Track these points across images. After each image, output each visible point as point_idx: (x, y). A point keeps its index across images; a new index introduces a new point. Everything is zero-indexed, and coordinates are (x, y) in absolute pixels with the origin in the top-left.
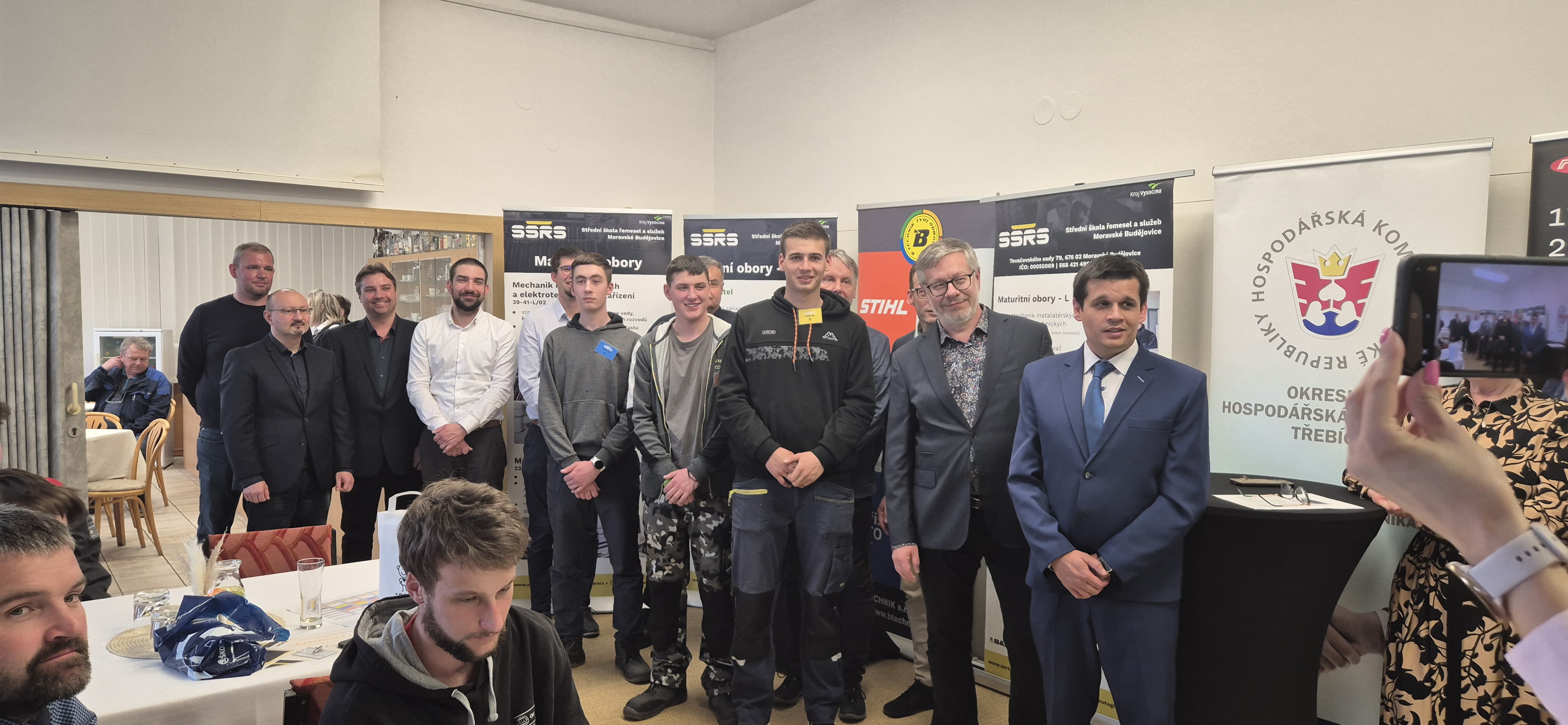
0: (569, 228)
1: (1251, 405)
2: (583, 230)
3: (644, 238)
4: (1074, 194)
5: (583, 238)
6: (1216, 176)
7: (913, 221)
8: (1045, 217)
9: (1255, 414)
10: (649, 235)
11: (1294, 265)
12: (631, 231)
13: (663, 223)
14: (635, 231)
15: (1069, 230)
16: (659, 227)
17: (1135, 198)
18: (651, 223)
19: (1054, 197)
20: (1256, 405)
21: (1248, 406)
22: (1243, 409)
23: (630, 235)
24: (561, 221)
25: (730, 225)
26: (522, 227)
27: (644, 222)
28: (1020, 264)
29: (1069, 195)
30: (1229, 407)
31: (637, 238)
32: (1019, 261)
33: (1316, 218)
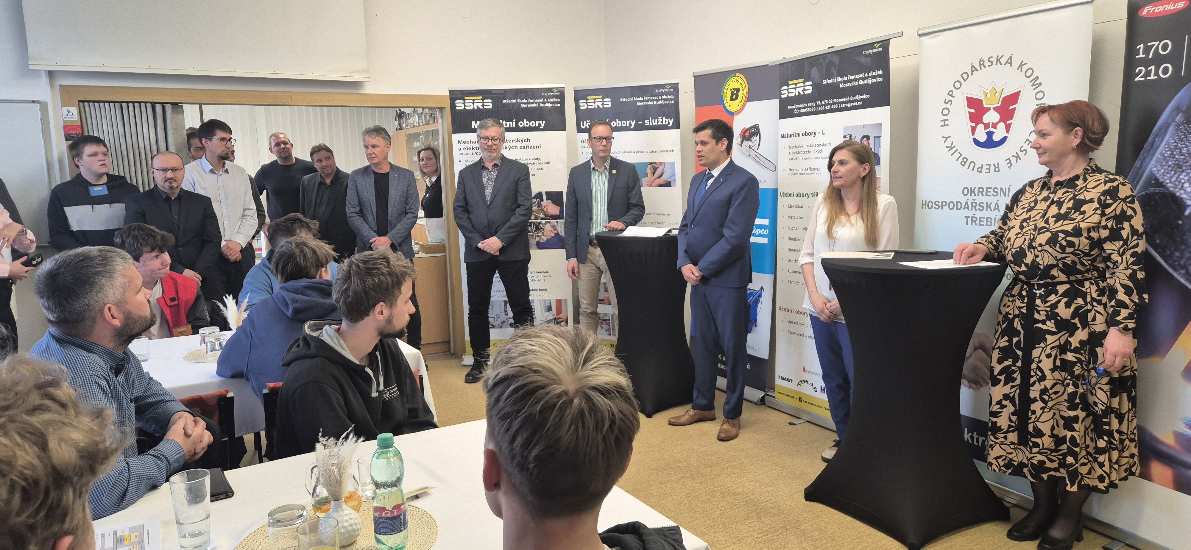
0: (494, 101)
1: (939, 202)
2: (504, 101)
3: (546, 105)
4: (827, 55)
5: (504, 107)
6: (920, 35)
7: (730, 82)
8: (810, 74)
9: (942, 209)
10: (549, 102)
11: (968, 99)
12: (537, 101)
13: (559, 94)
14: (539, 101)
15: (825, 82)
16: (556, 97)
17: (866, 56)
18: (550, 94)
19: (814, 58)
20: (942, 202)
21: (937, 203)
22: (934, 206)
23: (536, 103)
24: (487, 96)
25: (605, 92)
26: (462, 101)
27: (546, 94)
28: (794, 109)
29: (824, 56)
30: (925, 205)
31: (541, 105)
32: (793, 107)
33: (982, 63)
